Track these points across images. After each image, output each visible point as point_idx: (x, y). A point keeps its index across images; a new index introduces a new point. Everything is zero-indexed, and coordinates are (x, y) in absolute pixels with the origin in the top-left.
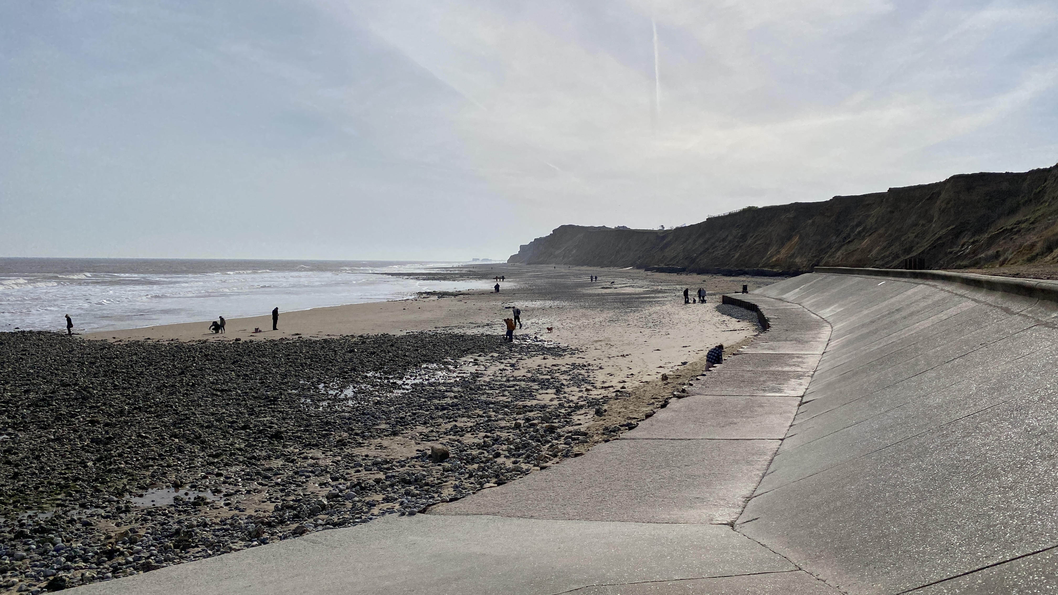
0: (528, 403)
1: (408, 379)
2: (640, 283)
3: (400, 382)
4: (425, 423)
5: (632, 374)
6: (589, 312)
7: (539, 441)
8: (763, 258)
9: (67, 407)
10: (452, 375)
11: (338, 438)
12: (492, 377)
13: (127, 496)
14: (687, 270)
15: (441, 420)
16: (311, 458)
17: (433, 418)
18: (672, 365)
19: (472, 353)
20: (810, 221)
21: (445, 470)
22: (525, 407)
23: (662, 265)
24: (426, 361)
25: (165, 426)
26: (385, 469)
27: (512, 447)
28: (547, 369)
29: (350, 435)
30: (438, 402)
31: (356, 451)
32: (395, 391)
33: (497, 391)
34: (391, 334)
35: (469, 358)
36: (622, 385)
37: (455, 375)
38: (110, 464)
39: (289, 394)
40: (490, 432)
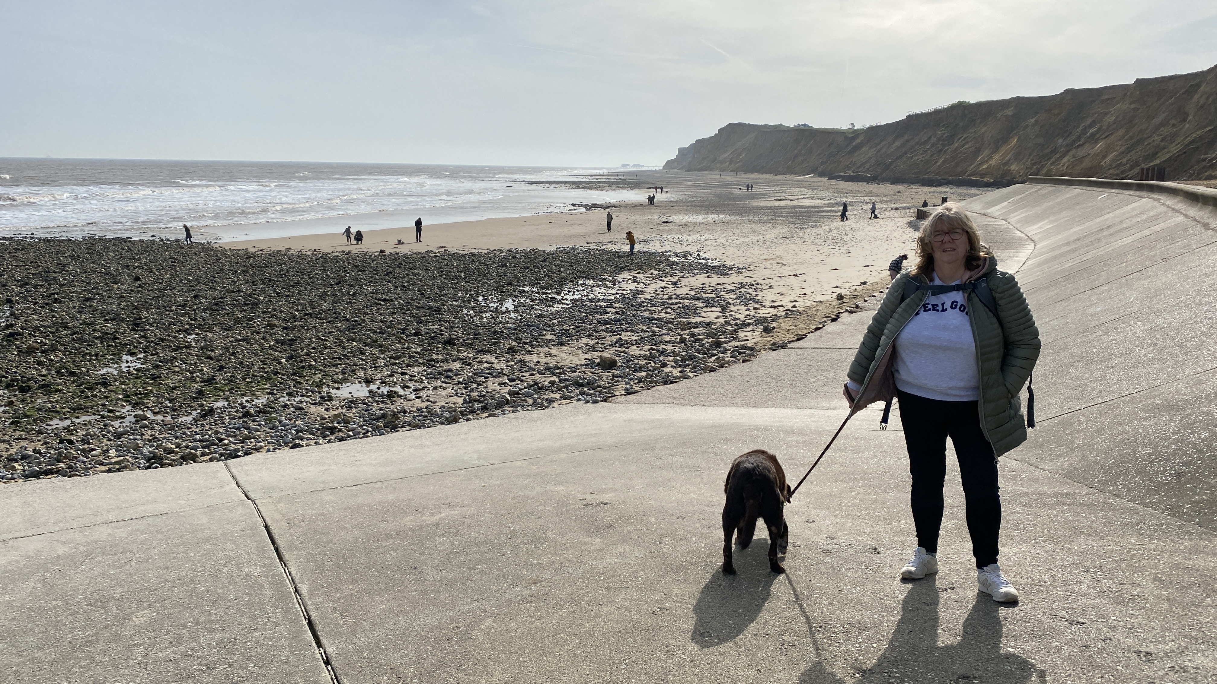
0: (693, 320)
1: (566, 294)
2: (821, 194)
3: (559, 298)
4: (589, 336)
5: (805, 294)
6: (759, 228)
7: (705, 354)
8: (971, 165)
9: (241, 312)
10: (610, 291)
11: (508, 346)
12: (653, 295)
13: (325, 389)
14: (879, 178)
15: (605, 334)
16: (486, 362)
17: (598, 332)
18: (850, 285)
19: (630, 270)
20: (1033, 120)
21: (614, 376)
22: (689, 323)
23: (849, 173)
24: (583, 278)
25: (340, 331)
26: (557, 373)
27: (678, 358)
28: (711, 288)
29: (519, 343)
30: (600, 317)
31: (527, 358)
32: (555, 306)
33: (660, 309)
34: (541, 249)
35: (627, 275)
36: (793, 304)
37: (614, 291)
38: (301, 361)
39: (451, 305)
40: (655, 345)
